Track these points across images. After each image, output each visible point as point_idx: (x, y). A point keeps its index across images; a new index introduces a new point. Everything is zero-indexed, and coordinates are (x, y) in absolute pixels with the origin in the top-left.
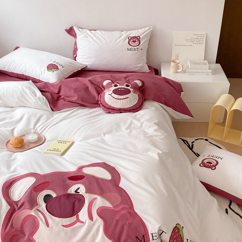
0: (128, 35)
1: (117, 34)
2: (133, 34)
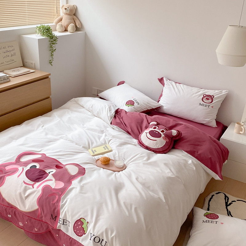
0: (204, 93)
1: (195, 90)
2: (208, 93)
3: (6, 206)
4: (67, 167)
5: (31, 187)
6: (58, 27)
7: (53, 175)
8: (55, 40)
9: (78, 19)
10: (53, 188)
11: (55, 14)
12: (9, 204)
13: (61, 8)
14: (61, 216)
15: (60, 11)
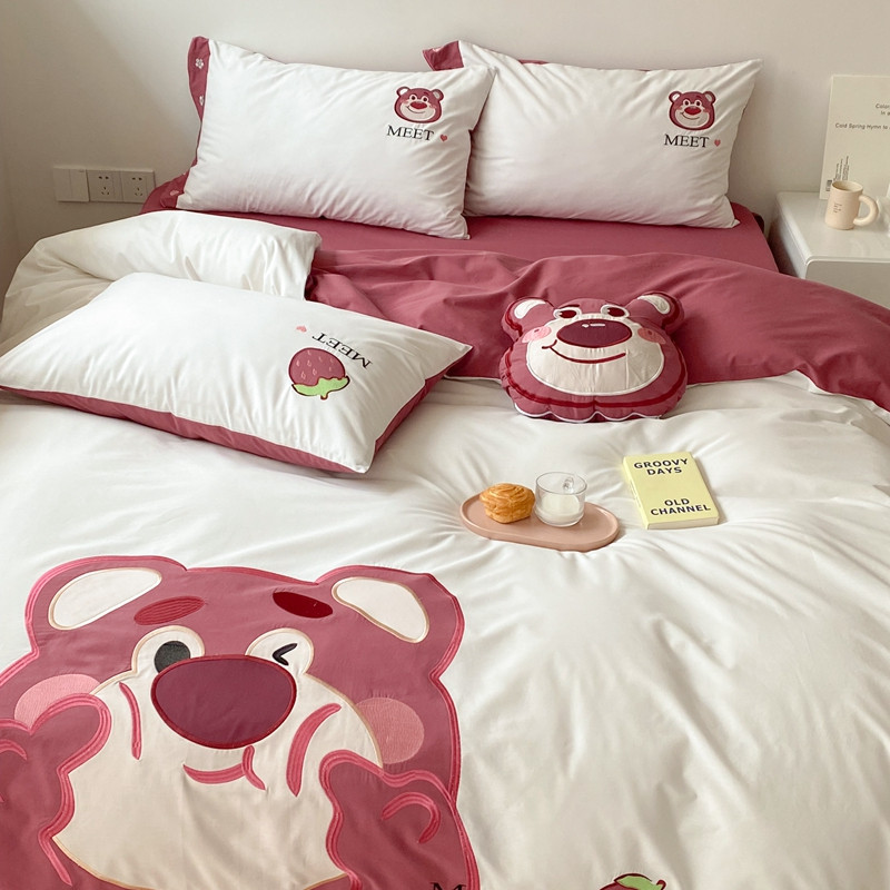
0: (670, 86)
1: (625, 80)
2: (686, 82)
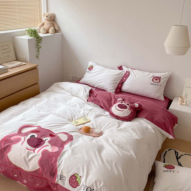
0: (153, 75)
2: (157, 75)
3: (12, 168)
4: (59, 135)
5: (33, 151)
6: (41, 30)
7: (49, 142)
8: (40, 40)
9: (56, 23)
10: (50, 152)
11: (39, 20)
12: (15, 166)
13: (43, 16)
14: (59, 173)
15: (42, 18)
